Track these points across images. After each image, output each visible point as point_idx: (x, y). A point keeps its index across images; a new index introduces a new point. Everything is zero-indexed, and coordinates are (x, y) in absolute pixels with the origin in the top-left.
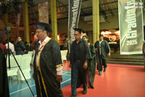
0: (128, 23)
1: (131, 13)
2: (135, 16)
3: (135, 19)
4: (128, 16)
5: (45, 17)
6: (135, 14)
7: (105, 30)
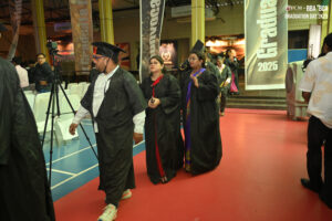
0: (262, 26)
1: (268, 7)
2: (275, 14)
3: (275, 19)
4: (262, 12)
5: (85, 6)
6: (275, 9)
7: (214, 38)
